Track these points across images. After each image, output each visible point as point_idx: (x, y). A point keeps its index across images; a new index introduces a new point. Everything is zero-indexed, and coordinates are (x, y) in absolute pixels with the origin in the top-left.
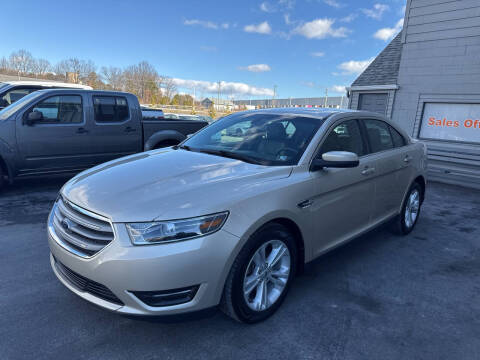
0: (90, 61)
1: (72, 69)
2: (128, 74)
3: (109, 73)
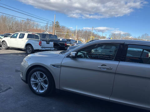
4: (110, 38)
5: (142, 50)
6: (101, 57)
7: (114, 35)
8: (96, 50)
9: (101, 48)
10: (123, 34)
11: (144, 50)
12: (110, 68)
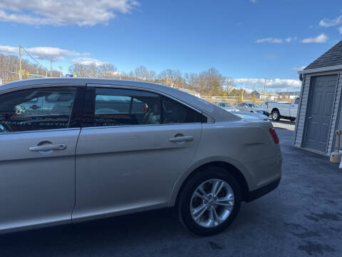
0: (178, 71)
1: (167, 75)
2: (201, 77)
3: (189, 77)
4: (72, 76)
5: (129, 99)
6: (49, 124)
7: (79, 68)
8: (34, 107)
9: (47, 100)
10: (101, 67)
11: (134, 99)
12: (61, 146)
